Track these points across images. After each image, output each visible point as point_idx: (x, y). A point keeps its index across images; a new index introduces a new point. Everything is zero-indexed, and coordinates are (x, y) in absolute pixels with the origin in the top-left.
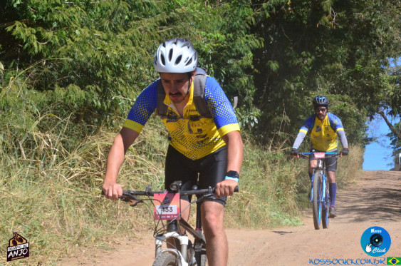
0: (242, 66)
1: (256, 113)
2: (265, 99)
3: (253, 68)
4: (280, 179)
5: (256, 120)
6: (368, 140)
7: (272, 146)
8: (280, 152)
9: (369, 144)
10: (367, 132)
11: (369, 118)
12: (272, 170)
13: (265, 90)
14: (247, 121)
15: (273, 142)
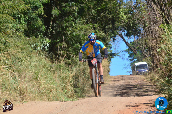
0: (38, 14)
1: (47, 41)
2: (52, 33)
3: (43, 14)
5: (48, 45)
6: (112, 55)
7: (57, 60)
8: (62, 64)
9: (113, 57)
10: (111, 49)
13: (51, 27)
14: (43, 47)
15: (58, 58)
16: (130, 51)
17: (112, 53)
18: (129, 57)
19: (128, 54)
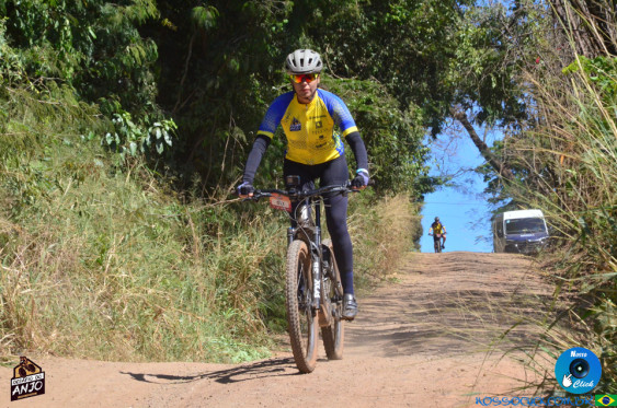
0: (133, 20)
2: (188, 91)
4: (224, 267)
5: (167, 137)
6: (427, 185)
7: (204, 194)
9: (431, 191)
10: (428, 164)
11: (430, 129)
12: (208, 247)
13: (185, 71)
14: (148, 143)
15: (207, 187)
17: (429, 175)
18: (487, 191)
19: (485, 181)
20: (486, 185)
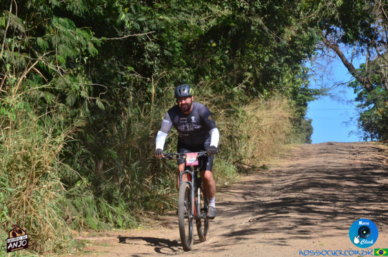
16: (359, 86)
18: (357, 99)
19: (355, 93)
20: (356, 96)
